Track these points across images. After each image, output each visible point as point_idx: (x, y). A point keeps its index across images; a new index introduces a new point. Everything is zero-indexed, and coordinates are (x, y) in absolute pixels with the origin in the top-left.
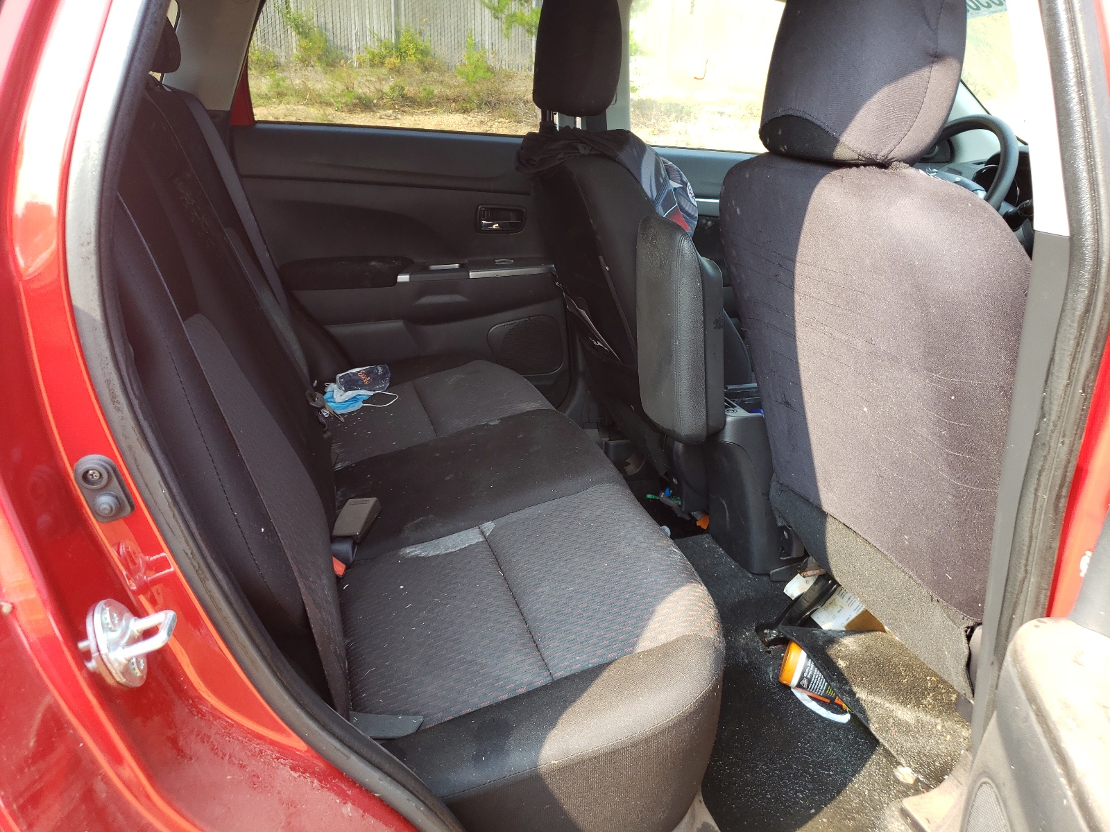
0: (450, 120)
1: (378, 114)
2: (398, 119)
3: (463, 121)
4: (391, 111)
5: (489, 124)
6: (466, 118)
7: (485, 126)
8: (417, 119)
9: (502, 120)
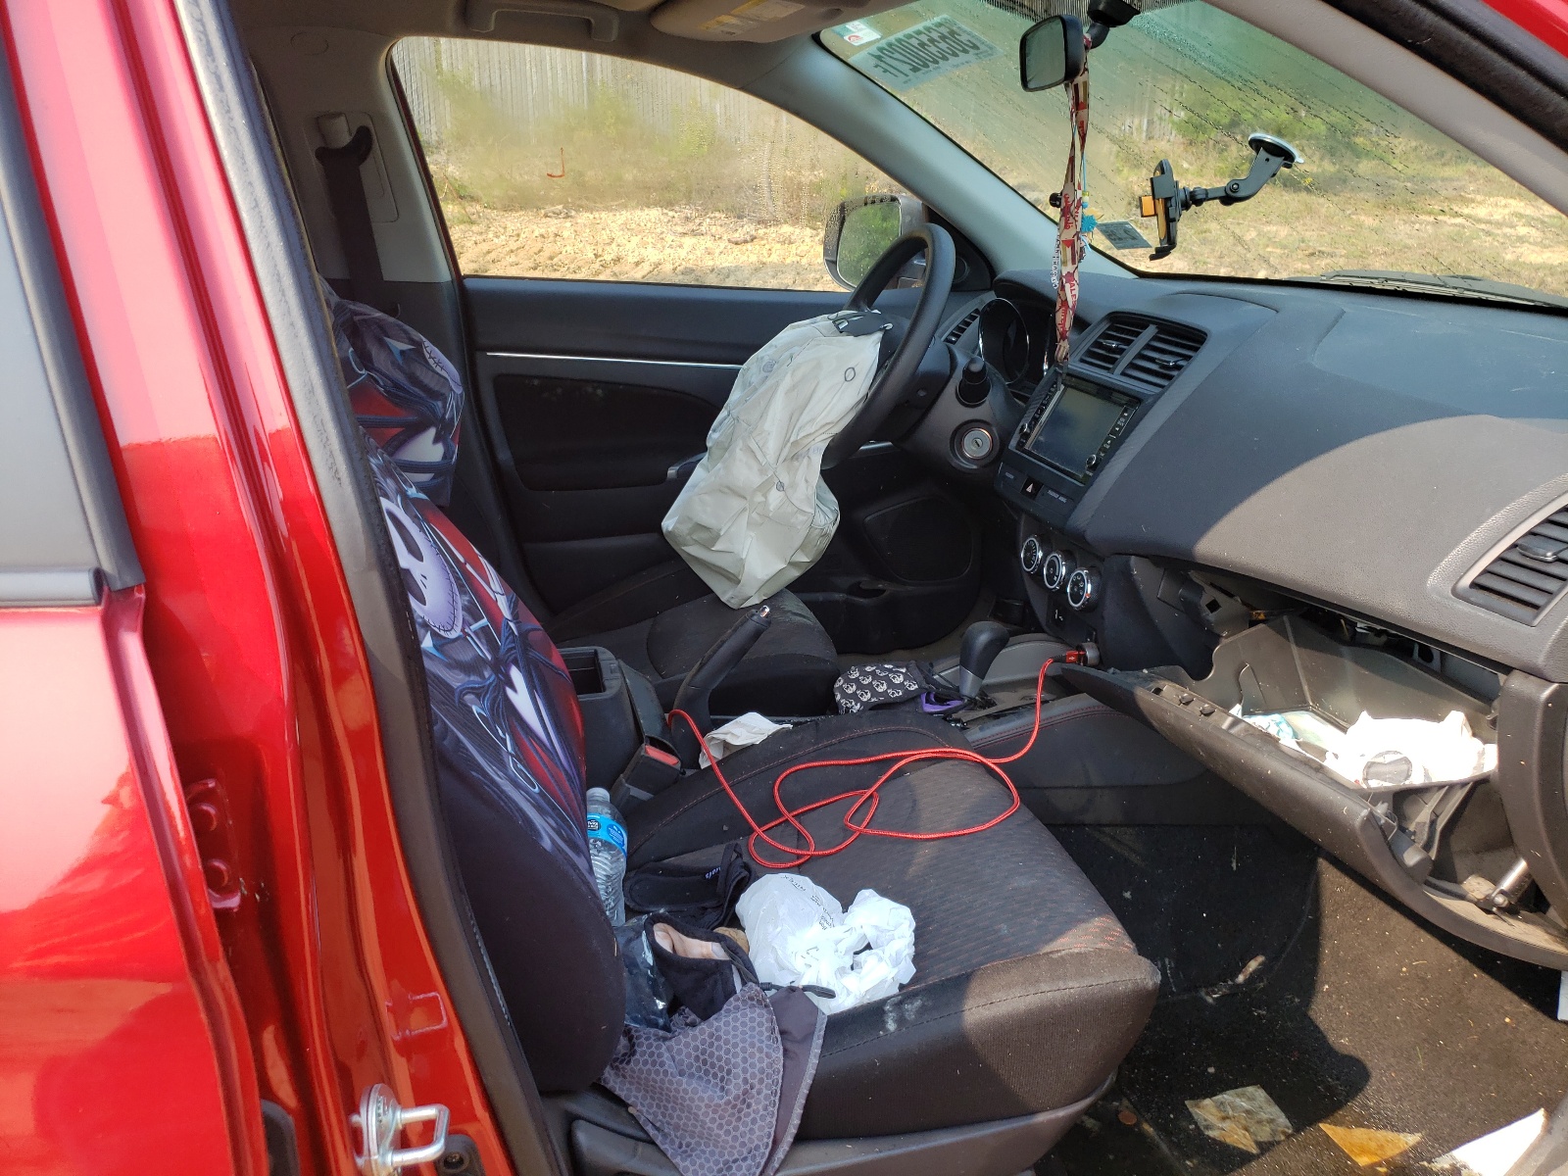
0: (643, 217)
1: (543, 211)
2: (571, 217)
3: (662, 217)
4: (560, 207)
5: (697, 221)
6: (667, 214)
7: (691, 225)
8: (597, 216)
9: (717, 214)
